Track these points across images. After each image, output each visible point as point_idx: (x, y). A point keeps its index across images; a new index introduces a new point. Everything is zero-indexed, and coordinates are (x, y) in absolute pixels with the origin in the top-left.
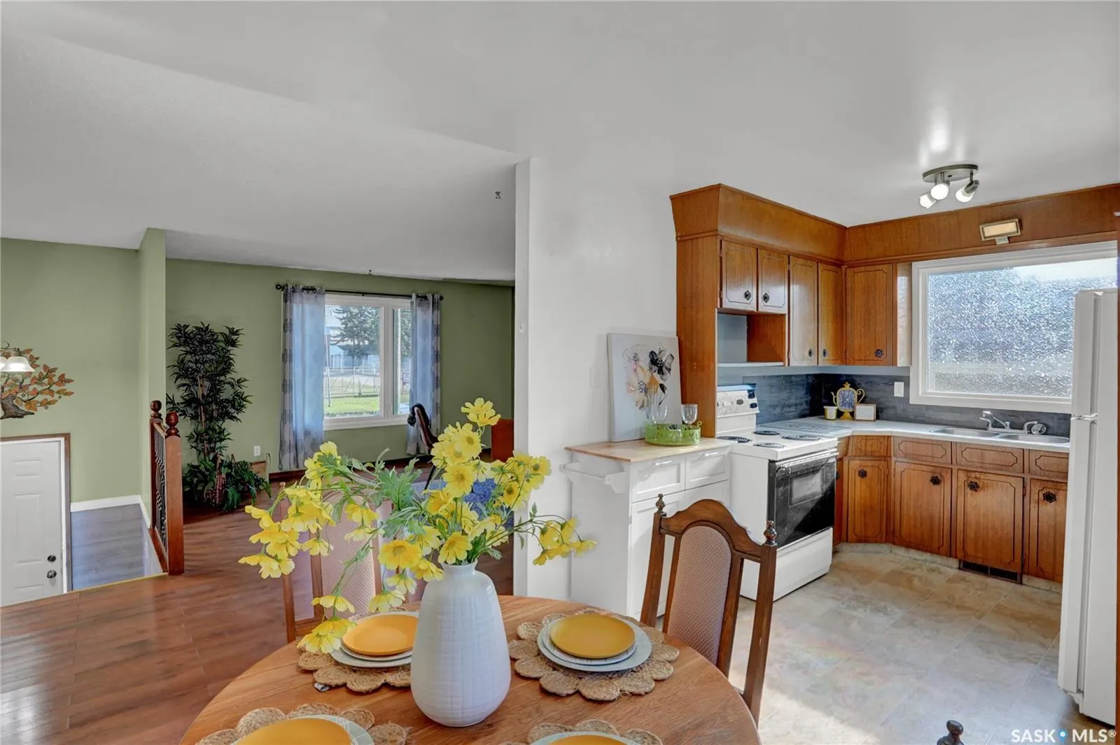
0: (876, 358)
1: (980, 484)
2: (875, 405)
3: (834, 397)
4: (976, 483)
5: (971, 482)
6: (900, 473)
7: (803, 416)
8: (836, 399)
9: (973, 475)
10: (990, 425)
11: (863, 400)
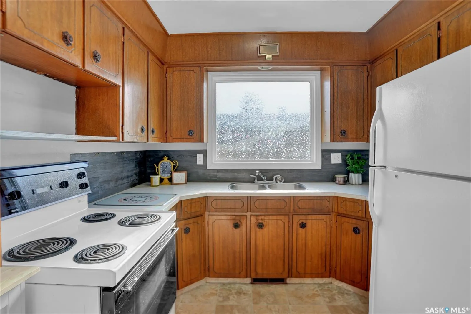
0: (189, 137)
1: (264, 223)
2: (186, 172)
3: (157, 168)
4: (262, 223)
5: (259, 223)
6: (211, 223)
7: (133, 185)
8: (158, 169)
9: (260, 218)
10: (256, 179)
11: (177, 169)
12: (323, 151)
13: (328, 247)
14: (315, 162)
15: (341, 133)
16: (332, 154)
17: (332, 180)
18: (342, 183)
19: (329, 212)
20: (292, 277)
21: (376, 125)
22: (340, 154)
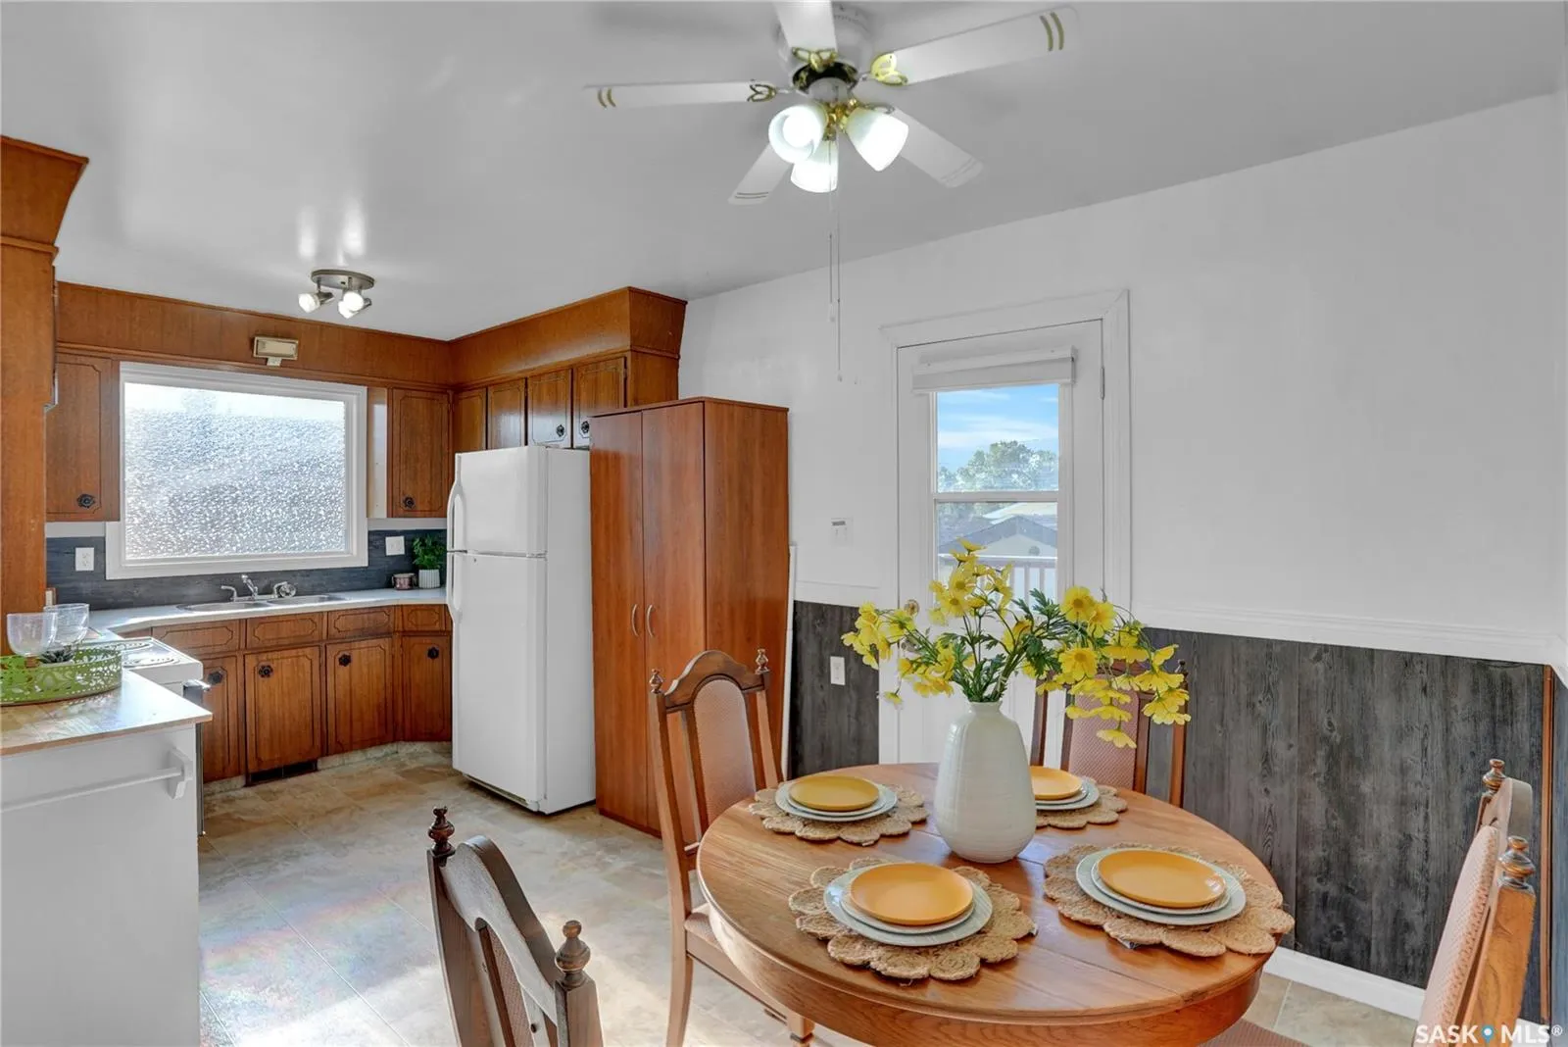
0: (82, 510)
1: (273, 666)
2: (54, 589)
4: (268, 667)
5: (263, 667)
9: (264, 657)
10: (235, 593)
12: (370, 533)
13: (389, 691)
14: (355, 553)
15: (405, 502)
16: (387, 539)
17: (390, 584)
18: (406, 586)
19: (389, 633)
20: (327, 755)
21: (455, 501)
22: (401, 539)
